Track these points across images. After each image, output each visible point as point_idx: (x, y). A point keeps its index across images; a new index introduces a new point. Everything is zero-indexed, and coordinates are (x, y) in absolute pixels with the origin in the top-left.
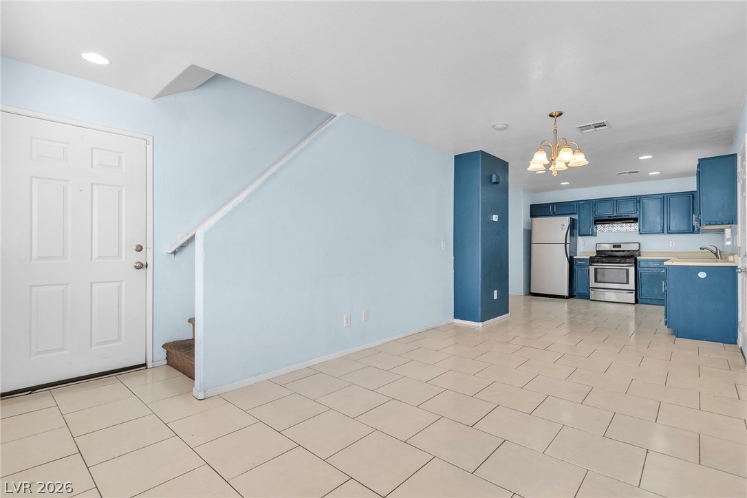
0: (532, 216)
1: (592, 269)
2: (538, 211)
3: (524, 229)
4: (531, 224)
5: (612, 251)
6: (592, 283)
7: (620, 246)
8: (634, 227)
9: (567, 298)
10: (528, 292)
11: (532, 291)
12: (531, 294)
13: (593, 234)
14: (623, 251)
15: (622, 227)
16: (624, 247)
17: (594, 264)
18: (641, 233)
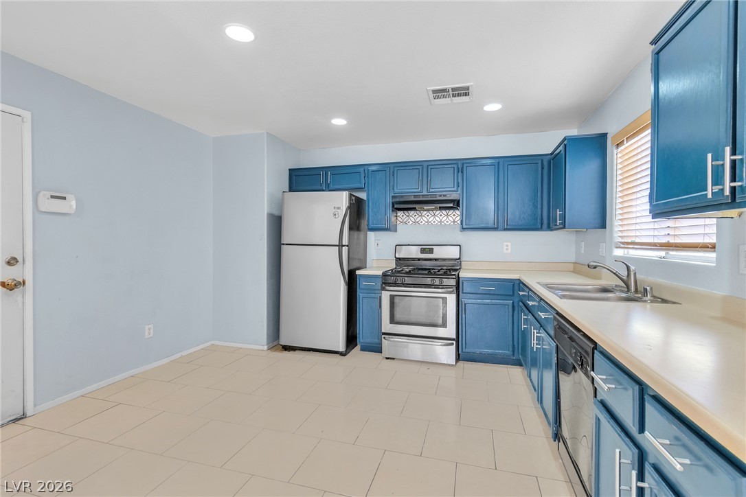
0: (292, 190)
1: (386, 296)
2: (302, 180)
3: (269, 214)
4: (282, 205)
5: (419, 259)
6: (387, 326)
7: (431, 251)
8: (454, 216)
9: (343, 353)
10: (273, 342)
11: (284, 341)
13: (391, 228)
14: (436, 260)
15: (434, 215)
16: (439, 253)
17: (388, 288)
18: (463, 229)
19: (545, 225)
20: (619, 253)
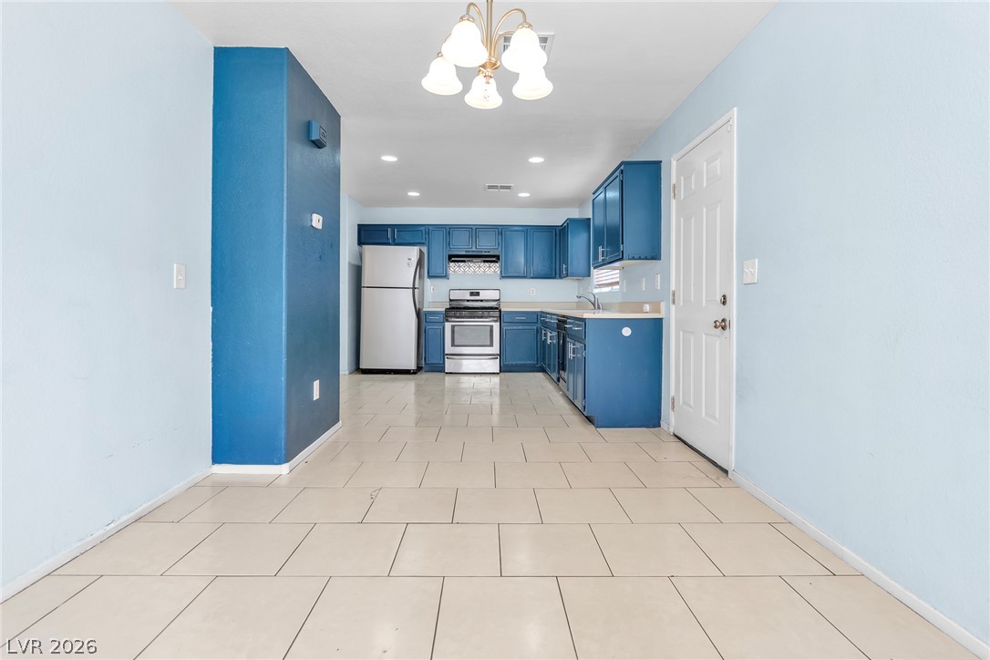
0: (361, 243)
1: (448, 326)
2: (370, 235)
3: (349, 263)
4: (361, 256)
5: (468, 301)
6: (449, 349)
7: (478, 294)
8: (495, 268)
9: (415, 372)
10: (354, 368)
11: (363, 366)
12: (358, 369)
13: (446, 276)
14: (482, 301)
15: (479, 267)
16: (484, 295)
17: (450, 319)
18: (503, 277)
19: (558, 276)
20: (596, 291)
